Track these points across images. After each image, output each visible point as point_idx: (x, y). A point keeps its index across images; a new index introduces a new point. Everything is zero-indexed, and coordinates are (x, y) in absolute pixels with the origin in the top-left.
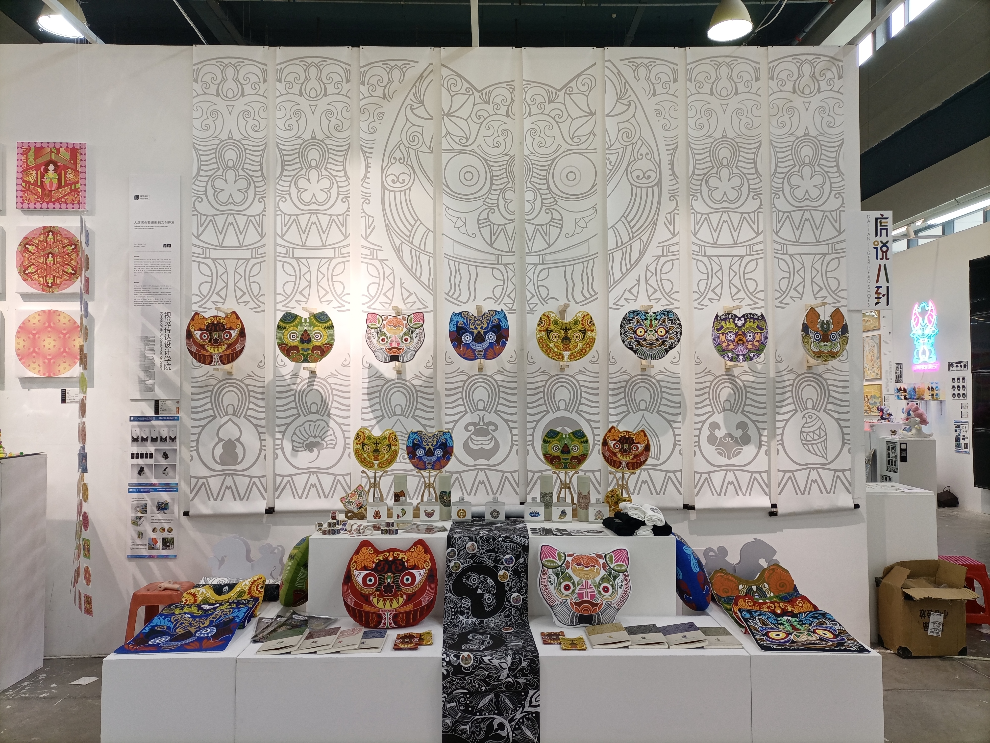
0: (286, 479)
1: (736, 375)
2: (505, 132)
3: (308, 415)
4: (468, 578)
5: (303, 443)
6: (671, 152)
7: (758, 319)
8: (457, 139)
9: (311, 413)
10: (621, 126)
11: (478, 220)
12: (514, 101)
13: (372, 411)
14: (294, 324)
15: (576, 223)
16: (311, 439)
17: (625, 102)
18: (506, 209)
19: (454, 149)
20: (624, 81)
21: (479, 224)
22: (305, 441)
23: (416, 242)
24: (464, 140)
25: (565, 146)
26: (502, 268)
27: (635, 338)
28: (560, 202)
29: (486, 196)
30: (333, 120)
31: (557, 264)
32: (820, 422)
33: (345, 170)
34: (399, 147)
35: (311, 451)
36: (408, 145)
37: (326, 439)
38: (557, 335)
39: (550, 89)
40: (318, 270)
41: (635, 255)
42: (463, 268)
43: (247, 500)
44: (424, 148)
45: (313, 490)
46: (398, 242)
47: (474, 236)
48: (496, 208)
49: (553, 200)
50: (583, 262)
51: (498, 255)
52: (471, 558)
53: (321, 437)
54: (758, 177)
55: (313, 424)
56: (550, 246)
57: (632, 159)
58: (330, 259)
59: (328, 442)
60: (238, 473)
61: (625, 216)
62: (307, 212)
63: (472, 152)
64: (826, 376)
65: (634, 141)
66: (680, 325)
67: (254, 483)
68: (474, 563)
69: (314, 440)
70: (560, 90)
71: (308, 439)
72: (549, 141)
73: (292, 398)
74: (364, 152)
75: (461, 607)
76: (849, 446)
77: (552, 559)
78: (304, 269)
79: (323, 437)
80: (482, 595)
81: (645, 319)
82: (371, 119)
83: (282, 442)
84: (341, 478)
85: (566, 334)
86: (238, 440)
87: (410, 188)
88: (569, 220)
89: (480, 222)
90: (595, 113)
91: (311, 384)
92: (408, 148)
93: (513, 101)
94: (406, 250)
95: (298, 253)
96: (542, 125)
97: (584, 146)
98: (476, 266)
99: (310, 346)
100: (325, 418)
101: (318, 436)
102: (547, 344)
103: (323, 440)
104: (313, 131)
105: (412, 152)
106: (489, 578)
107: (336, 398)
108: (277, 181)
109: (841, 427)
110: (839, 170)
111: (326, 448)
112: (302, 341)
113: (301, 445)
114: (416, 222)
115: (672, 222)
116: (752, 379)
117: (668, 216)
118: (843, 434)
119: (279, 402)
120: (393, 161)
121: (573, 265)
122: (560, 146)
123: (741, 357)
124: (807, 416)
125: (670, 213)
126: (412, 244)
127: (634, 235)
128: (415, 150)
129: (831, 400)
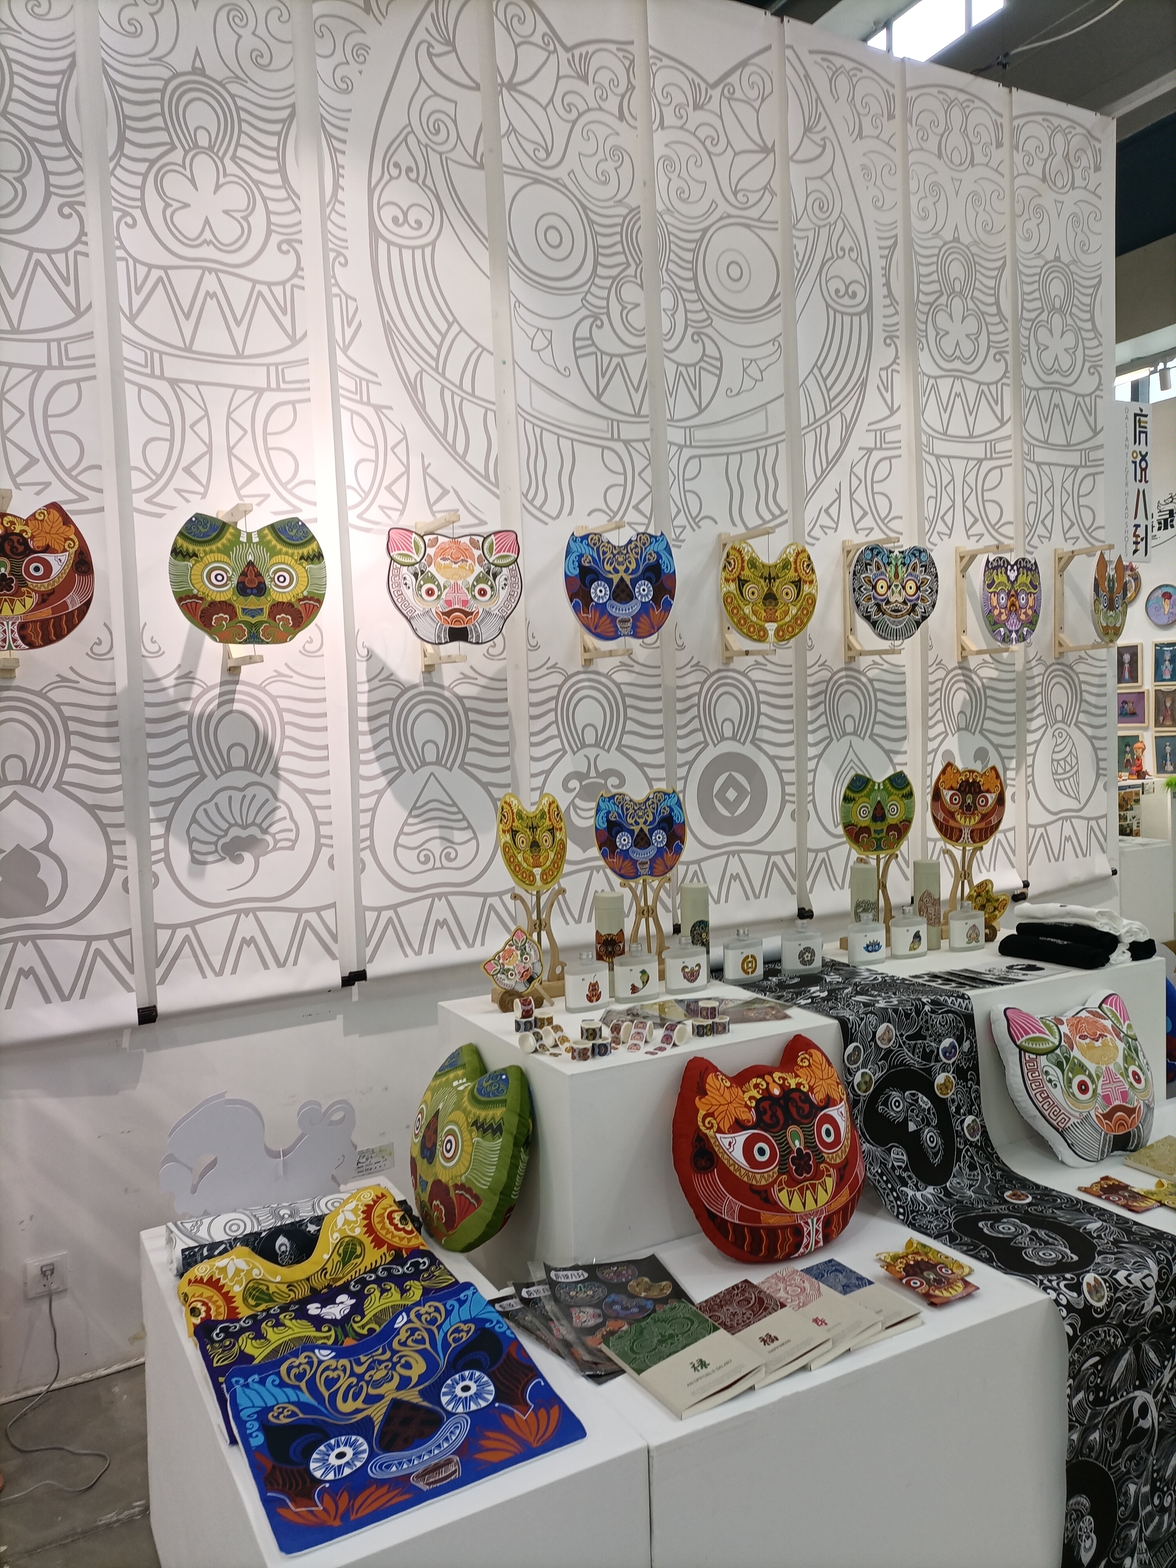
0: (180, 934)
1: (972, 668)
2: (618, 152)
3: (223, 773)
4: (885, 1103)
5: (216, 843)
6: (886, 252)
7: (1031, 570)
8: (530, 147)
9: (230, 768)
10: (812, 185)
11: (575, 339)
12: (633, 88)
13: (378, 758)
14: (219, 545)
15: (744, 370)
16: (235, 832)
17: (817, 138)
18: (626, 323)
19: (524, 169)
20: (814, 96)
21: (575, 349)
22: (220, 837)
23: (453, 372)
24: (542, 154)
25: (723, 208)
26: (619, 447)
27: (875, 598)
28: (718, 322)
29: (586, 288)
30: (246, 33)
31: (716, 449)
32: (1070, 744)
33: (282, 170)
34: (405, 139)
35: (237, 859)
36: (424, 140)
37: (273, 830)
38: (755, 590)
39: (697, 80)
40: (229, 417)
41: (834, 444)
42: (549, 440)
43: (83, 996)
44: (460, 155)
45: (249, 952)
46: (413, 370)
47: (567, 373)
48: (604, 318)
49: (703, 315)
50: (757, 449)
51: (612, 420)
52: (885, 1057)
53: (260, 826)
54: (1001, 322)
55: (237, 796)
56: (701, 411)
57: (829, 255)
58: (259, 392)
59: (278, 837)
60: (52, 932)
61: (819, 364)
62: (190, 264)
63: (557, 184)
64: (1080, 668)
65: (832, 220)
66: (936, 576)
67: (98, 952)
68: (890, 1068)
69: (243, 834)
70: (714, 86)
71: (226, 832)
72: (696, 190)
73: (183, 734)
74: (329, 136)
75: (893, 1167)
76: (1106, 779)
77: (1038, 1035)
78: (193, 412)
79: (264, 825)
80: (918, 1133)
81: (889, 564)
82: (338, 57)
83: (166, 844)
84: (312, 917)
85: (770, 589)
86: (43, 847)
87: (433, 243)
88: (732, 359)
89: (578, 344)
90: (773, 150)
91: (227, 697)
92: (426, 146)
93: (631, 87)
94: (431, 388)
95: (174, 368)
96: (684, 152)
97: (754, 213)
98: (572, 440)
99: (265, 603)
100: (267, 778)
101: (253, 824)
102: (738, 608)
103: (265, 831)
104: (197, 53)
105: (434, 159)
106: (920, 1095)
107: (290, 731)
108: (112, 165)
109: (1095, 749)
110: (1094, 328)
111: (275, 849)
112: (242, 589)
113: (212, 848)
114: (450, 325)
115: (887, 386)
116: (994, 674)
117: (883, 373)
118: (1098, 760)
119: (153, 746)
120: (394, 172)
121: (741, 453)
122: (714, 206)
123: (1014, 635)
124: (1056, 733)
125: (887, 368)
126: (443, 375)
127: (833, 405)
128: (441, 154)
129: (1085, 706)
